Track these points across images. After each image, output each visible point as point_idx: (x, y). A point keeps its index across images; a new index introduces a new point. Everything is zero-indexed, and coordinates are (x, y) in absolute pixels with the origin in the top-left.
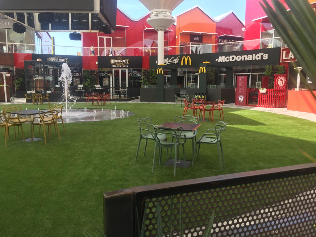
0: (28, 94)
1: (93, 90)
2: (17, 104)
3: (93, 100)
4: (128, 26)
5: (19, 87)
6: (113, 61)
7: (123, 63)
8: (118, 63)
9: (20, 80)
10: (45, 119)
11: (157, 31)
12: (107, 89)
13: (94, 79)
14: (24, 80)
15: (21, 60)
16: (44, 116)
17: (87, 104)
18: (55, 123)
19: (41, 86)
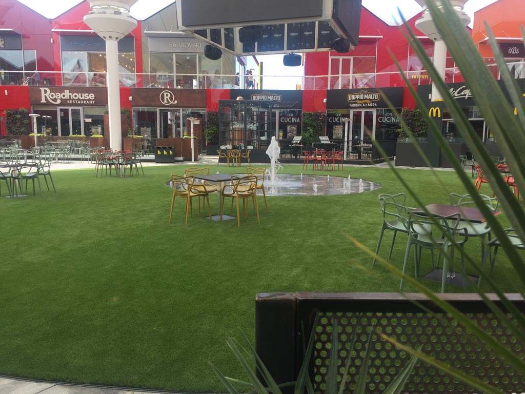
0: (221, 150)
1: (316, 146)
2: (207, 165)
3: (315, 161)
4: (382, 37)
5: (211, 139)
6: (351, 97)
7: (369, 99)
8: (361, 100)
9: (212, 129)
10: (240, 188)
11: (434, 41)
12: (339, 143)
13: (319, 126)
14: (218, 129)
15: (216, 99)
16: (239, 183)
17: (305, 167)
18: (253, 195)
19: (240, 138)
